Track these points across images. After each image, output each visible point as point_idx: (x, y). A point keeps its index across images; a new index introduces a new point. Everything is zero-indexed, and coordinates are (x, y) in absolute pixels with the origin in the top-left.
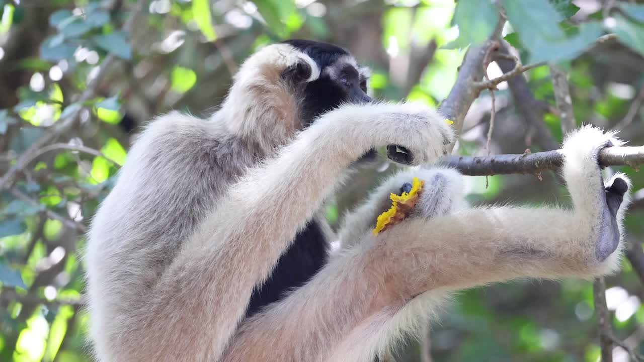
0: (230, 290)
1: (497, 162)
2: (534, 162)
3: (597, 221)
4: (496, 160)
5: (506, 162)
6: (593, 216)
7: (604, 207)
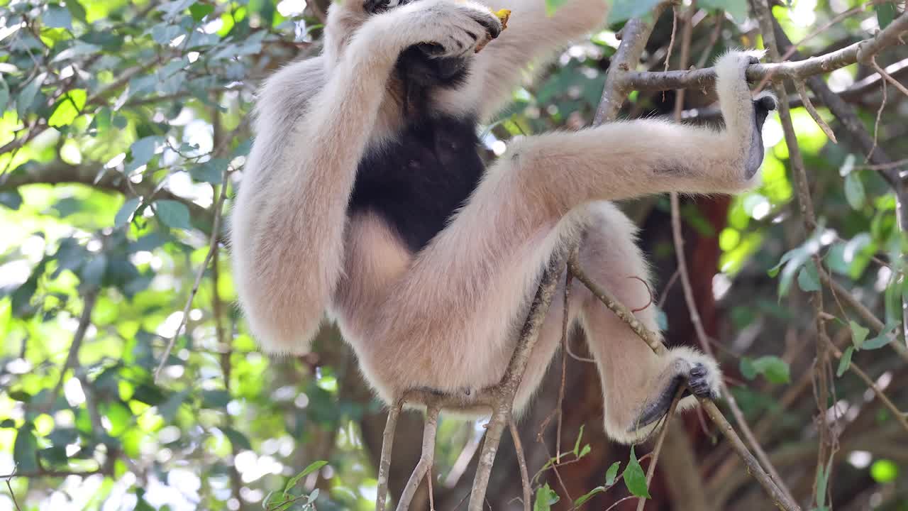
0: (316, 213)
1: (668, 78)
2: (697, 78)
3: (748, 143)
4: (668, 76)
5: (675, 78)
6: (744, 137)
7: (754, 128)
